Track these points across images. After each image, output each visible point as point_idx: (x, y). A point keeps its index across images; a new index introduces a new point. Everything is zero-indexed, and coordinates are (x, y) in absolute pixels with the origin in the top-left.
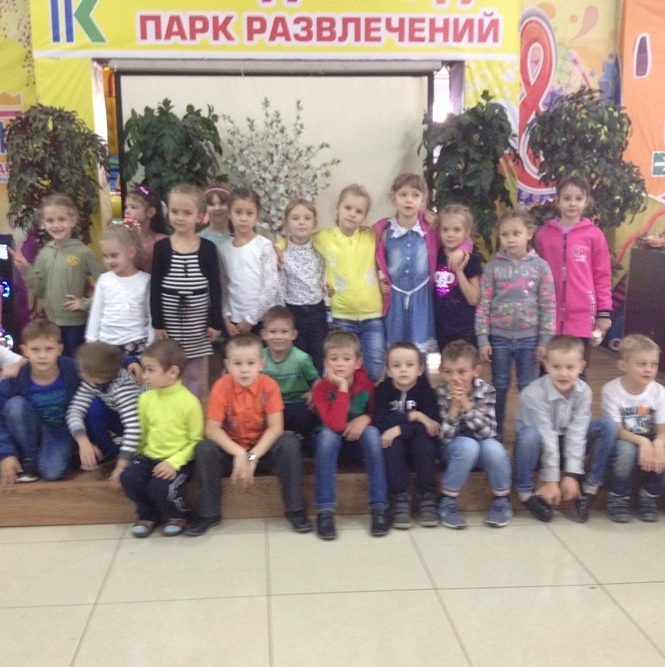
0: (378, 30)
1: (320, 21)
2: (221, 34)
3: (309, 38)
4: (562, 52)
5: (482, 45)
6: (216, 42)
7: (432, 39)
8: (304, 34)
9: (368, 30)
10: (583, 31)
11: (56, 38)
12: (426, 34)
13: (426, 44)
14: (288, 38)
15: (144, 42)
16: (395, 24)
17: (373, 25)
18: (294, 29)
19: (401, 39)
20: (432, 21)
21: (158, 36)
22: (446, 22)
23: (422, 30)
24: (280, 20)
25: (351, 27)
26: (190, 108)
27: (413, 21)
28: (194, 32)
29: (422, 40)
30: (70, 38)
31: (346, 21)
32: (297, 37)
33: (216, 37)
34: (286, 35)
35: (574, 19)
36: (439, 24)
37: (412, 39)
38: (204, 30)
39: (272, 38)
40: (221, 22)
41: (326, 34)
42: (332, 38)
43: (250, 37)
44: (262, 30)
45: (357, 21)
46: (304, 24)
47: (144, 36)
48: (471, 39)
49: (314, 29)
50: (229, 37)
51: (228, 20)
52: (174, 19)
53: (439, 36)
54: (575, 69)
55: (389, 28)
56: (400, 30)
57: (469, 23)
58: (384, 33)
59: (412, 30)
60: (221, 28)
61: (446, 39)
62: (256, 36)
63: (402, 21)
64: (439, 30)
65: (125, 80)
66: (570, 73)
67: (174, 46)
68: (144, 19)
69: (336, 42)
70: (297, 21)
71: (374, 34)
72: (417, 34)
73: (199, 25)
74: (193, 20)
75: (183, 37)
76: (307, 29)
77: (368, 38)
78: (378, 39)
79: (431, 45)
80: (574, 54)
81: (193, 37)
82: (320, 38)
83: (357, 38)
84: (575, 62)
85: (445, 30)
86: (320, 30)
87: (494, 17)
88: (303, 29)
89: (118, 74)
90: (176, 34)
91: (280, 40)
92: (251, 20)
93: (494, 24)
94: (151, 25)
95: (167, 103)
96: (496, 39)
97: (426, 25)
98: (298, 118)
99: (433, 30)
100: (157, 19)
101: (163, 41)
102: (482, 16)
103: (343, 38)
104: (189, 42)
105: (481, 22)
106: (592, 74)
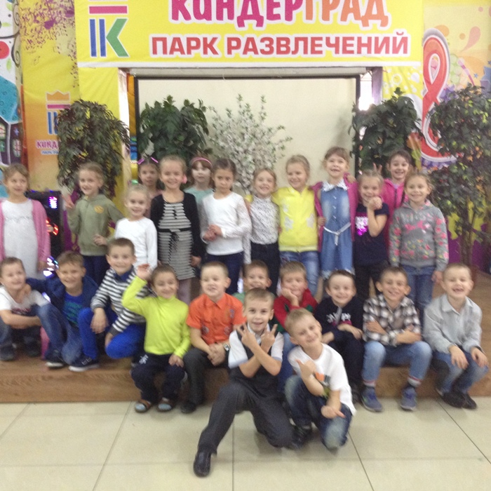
0: (320, 45)
1: (279, 40)
2: (209, 50)
3: (271, 52)
4: (454, 59)
5: (395, 55)
6: (205, 56)
7: (359, 52)
8: (267, 49)
9: (313, 45)
10: (469, 45)
11: (94, 54)
12: (355, 48)
13: (355, 55)
14: (256, 52)
15: (155, 56)
16: (333, 41)
17: (317, 42)
18: (261, 46)
19: (337, 52)
20: (359, 39)
21: (165, 52)
22: (370, 39)
23: (352, 45)
24: (250, 40)
25: (301, 44)
26: (186, 102)
27: (345, 39)
28: (190, 48)
29: (352, 52)
30: (103, 53)
31: (297, 40)
32: (263, 52)
33: (205, 52)
34: (255, 50)
35: (462, 36)
36: (365, 41)
37: (345, 51)
38: (197, 47)
39: (245, 52)
40: (209, 42)
41: (283, 49)
42: (287, 52)
43: (229, 52)
44: (238, 47)
45: (305, 40)
46: (267, 42)
47: (155, 52)
48: (387, 52)
49: (275, 46)
50: (214, 52)
51: (214, 40)
52: (177, 40)
53: (364, 50)
54: (463, 72)
55: (329, 44)
56: (336, 46)
57: (386, 40)
58: (324, 48)
59: (345, 45)
60: (209, 46)
61: (369, 51)
62: (233, 51)
63: (337, 39)
64: (364, 45)
65: (141, 83)
66: (459, 75)
67: (177, 58)
68: (155, 40)
69: (290, 55)
70: (263, 40)
71: (317, 49)
72: (349, 49)
73: (193, 43)
74: (189, 40)
75: (182, 52)
76: (270, 46)
77: (313, 52)
78: (320, 52)
79: (359, 56)
80: (463, 62)
81: (189, 52)
82: (279, 52)
83: (305, 52)
84: (463, 67)
85: (368, 45)
86: (279, 46)
87: (404, 36)
88: (267, 46)
89: (137, 78)
90: (177, 50)
91: (251, 54)
92: (230, 40)
93: (404, 40)
94: (160, 44)
95: (170, 98)
96: (405, 51)
97: (355, 42)
98: (263, 108)
99: (360, 45)
100: (164, 40)
101: (168, 56)
102: (396, 35)
103: (295, 52)
104: (186, 56)
105: (395, 39)
106: (476, 76)
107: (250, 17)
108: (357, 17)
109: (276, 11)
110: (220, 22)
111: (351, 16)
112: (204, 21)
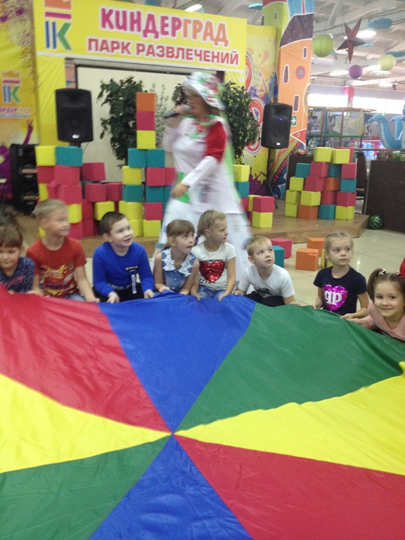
0: (191, 54)
1: (168, 48)
2: (125, 50)
3: (163, 56)
4: (256, 70)
5: (232, 65)
6: (123, 54)
7: (213, 61)
8: (161, 54)
9: (188, 54)
10: (263, 62)
11: (48, 46)
12: (210, 58)
13: (210, 63)
14: (154, 55)
15: (90, 52)
16: (198, 53)
17: (190, 52)
18: (157, 51)
19: (201, 60)
20: (213, 53)
21: (97, 49)
22: (218, 53)
23: (209, 56)
24: (151, 46)
25: (181, 52)
27: (206, 52)
28: (113, 49)
29: (209, 61)
30: (55, 46)
32: (158, 55)
33: (123, 52)
34: (153, 53)
35: (260, 55)
36: (216, 54)
37: (205, 60)
38: (118, 48)
39: (147, 54)
40: (125, 45)
41: (170, 54)
42: (172, 56)
43: (138, 54)
44: (143, 50)
45: (183, 49)
46: (161, 49)
47: (90, 48)
48: (228, 63)
49: (165, 51)
50: (129, 53)
51: (128, 44)
52: (104, 42)
53: (215, 60)
54: (260, 78)
55: (197, 55)
56: (200, 55)
57: (227, 55)
58: (193, 56)
59: (205, 56)
60: (125, 47)
61: (218, 61)
62: (140, 53)
63: (201, 51)
64: (215, 57)
65: (80, 69)
66: (258, 79)
67: (104, 54)
68: (91, 40)
69: (174, 59)
70: (159, 47)
71: (190, 56)
72: (207, 58)
73: (115, 45)
74: (113, 42)
75: (108, 51)
76: (162, 51)
77: (188, 58)
78: (191, 59)
79: (212, 63)
80: (260, 71)
81: (112, 51)
82: (168, 56)
83: (183, 58)
84: (260, 75)
85: (217, 57)
86: (168, 52)
87: (237, 53)
88: (160, 51)
89: (77, 66)
90: (105, 49)
91: (151, 55)
92: (138, 45)
93: (236, 56)
94: (93, 44)
96: (237, 63)
97: (210, 54)
99: (213, 57)
100: (96, 41)
101: (98, 52)
102: (232, 53)
103: (177, 57)
104: (110, 53)
105: (232, 55)
106: (266, 80)
107: (151, 31)
108: (212, 39)
109: (166, 29)
110: (131, 32)
111: (208, 37)
112: (122, 31)
